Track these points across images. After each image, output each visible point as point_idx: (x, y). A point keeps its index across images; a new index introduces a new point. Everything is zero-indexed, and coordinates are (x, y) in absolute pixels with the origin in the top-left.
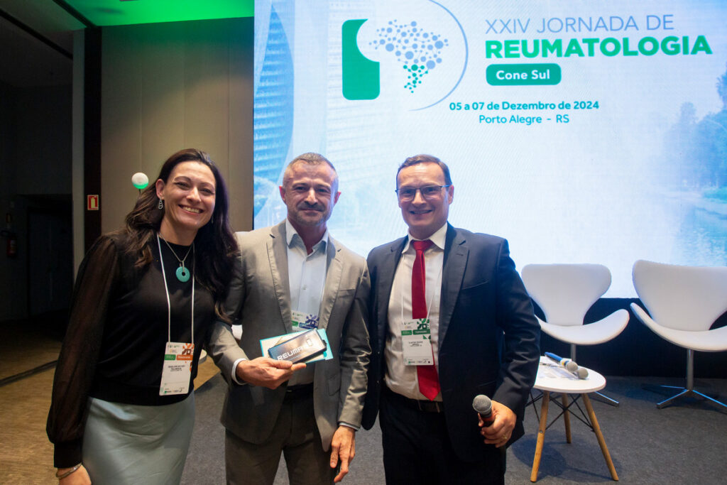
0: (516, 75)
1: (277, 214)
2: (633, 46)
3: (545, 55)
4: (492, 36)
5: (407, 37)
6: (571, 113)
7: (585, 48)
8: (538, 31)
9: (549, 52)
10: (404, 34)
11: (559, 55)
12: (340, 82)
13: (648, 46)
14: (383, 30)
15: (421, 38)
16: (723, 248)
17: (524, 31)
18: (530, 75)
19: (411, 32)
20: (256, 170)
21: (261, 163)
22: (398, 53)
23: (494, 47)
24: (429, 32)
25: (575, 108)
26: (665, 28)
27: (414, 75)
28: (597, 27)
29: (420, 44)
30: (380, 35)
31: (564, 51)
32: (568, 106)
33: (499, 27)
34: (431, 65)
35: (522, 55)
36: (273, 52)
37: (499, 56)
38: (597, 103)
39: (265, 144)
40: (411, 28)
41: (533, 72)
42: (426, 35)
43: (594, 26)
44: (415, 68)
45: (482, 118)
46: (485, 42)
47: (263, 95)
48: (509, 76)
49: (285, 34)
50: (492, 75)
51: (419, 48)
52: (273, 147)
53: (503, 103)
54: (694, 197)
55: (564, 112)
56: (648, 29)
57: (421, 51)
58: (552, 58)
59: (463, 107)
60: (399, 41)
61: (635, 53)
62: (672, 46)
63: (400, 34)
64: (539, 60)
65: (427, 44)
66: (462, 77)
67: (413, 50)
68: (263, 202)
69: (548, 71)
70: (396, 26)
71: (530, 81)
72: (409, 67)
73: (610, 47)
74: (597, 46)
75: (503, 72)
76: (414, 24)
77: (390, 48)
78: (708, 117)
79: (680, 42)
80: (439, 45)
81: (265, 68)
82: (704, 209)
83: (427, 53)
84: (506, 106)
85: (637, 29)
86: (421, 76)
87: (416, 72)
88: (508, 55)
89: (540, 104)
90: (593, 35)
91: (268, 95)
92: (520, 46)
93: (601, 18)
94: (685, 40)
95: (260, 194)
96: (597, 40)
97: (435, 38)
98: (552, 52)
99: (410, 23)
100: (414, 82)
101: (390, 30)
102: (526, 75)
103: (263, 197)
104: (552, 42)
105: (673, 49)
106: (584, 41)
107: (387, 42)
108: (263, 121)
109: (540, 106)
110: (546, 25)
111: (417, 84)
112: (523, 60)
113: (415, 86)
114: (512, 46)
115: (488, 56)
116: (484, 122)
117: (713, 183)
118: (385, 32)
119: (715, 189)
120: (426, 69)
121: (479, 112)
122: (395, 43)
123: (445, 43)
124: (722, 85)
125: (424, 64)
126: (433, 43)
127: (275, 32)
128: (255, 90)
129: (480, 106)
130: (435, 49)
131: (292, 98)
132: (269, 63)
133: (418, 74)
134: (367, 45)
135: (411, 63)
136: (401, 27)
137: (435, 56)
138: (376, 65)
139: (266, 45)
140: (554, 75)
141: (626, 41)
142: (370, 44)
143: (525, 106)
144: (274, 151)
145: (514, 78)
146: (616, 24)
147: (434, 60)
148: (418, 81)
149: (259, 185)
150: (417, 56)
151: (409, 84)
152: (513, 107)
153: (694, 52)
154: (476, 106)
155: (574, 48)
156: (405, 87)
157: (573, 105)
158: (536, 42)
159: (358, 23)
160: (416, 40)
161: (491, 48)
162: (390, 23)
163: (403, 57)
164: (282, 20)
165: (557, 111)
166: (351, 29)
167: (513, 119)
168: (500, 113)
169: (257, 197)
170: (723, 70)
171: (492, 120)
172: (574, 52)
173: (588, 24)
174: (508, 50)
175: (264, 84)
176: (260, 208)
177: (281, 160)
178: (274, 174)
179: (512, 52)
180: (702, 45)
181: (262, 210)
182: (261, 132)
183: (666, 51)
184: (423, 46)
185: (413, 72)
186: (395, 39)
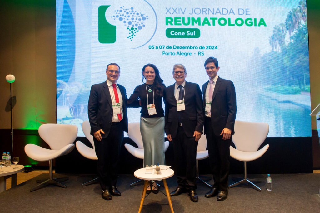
0: (180, 33)
1: (68, 98)
2: (233, 22)
3: (193, 24)
4: (168, 15)
5: (129, 14)
6: (205, 51)
7: (211, 22)
8: (190, 14)
10: (127, 13)
11: (199, 24)
12: (97, 35)
13: (239, 22)
14: (118, 11)
15: (135, 15)
16: (273, 113)
17: (183, 13)
18: (186, 34)
19: (131, 12)
20: (58, 76)
21: (60, 73)
22: (125, 22)
23: (169, 20)
24: (139, 13)
25: (207, 49)
26: (246, 14)
27: (132, 32)
29: (135, 18)
30: (116, 13)
31: (202, 23)
32: (203, 48)
33: (172, 11)
34: (140, 28)
35: (182, 24)
36: (66, 19)
37: (172, 24)
38: (216, 47)
39: (62, 64)
40: (131, 10)
41: (188, 32)
42: (138, 14)
43: (215, 12)
44: (132, 29)
45: (164, 53)
46: (165, 18)
47: (60, 40)
48: (176, 34)
49: (71, 11)
50: (169, 32)
51: (135, 20)
52: (66, 65)
53: (174, 46)
54: (260, 90)
55: (202, 50)
56: (239, 14)
57: (136, 21)
58: (196, 26)
59: (155, 47)
60: (125, 16)
61: (233, 25)
62: (250, 22)
63: (126, 13)
64: (190, 26)
65: (138, 18)
66: (154, 34)
67: (132, 21)
68: (61, 92)
69: (194, 32)
70: (124, 9)
71: (186, 36)
72: (130, 28)
73: (222, 22)
74: (216, 21)
75: (173, 32)
76: (132, 8)
77: (121, 19)
78: (265, 54)
79: (253, 21)
80: (144, 19)
81: (62, 27)
82: (264, 96)
83: (138, 22)
84: (175, 47)
85: (234, 14)
86: (135, 33)
87: (133, 31)
88: (176, 24)
89: (191, 47)
90: (215, 16)
91: (63, 40)
92: (181, 20)
93: (218, 9)
94: (255, 20)
95: (60, 88)
96: (216, 19)
97: (142, 15)
98: (196, 23)
99: (130, 8)
100: (132, 36)
101: (121, 11)
102: (184, 33)
103: (61, 89)
104: (196, 19)
105: (250, 24)
106: (211, 19)
107: (120, 17)
108: (61, 52)
109: (191, 48)
110: (193, 11)
111: (134, 37)
112: (183, 27)
113: (132, 38)
114: (178, 20)
115: (167, 24)
116: (165, 54)
117: (268, 84)
118: (119, 12)
119: (269, 86)
120: (138, 30)
121: (162, 50)
122: (123, 17)
123: (146, 18)
124: (271, 40)
126: (141, 17)
127: (66, 10)
128: (57, 38)
129: (163, 47)
130: (142, 20)
131: (75, 42)
132: (63, 24)
133: (134, 32)
134: (110, 18)
135: (131, 27)
136: (126, 10)
137: (142, 24)
138: (115, 27)
139: (62, 16)
140: (197, 34)
141: (229, 19)
142: (112, 17)
143: (184, 48)
144: (66, 67)
145: (179, 35)
146: (225, 12)
147: (142, 25)
148: (134, 35)
149: (59, 83)
150: (133, 23)
151: (130, 36)
152: (178, 48)
153: (259, 25)
154: (161, 47)
155: (206, 21)
156: (128, 38)
157: (206, 47)
158: (189, 19)
159: (106, 7)
160: (133, 16)
161: (168, 21)
162: (121, 8)
163: (127, 24)
164: (69, 4)
165: (199, 50)
166: (102, 10)
167: (178, 53)
168: (172, 50)
169: (58, 89)
170: (271, 34)
171: (168, 54)
172: (206, 23)
173: (212, 11)
174: (176, 22)
175: (61, 35)
176: (59, 95)
177: (70, 72)
178: (66, 78)
179: (178, 23)
180: (262, 23)
181: (60, 96)
182: (60, 58)
183: (247, 24)
184: (136, 19)
185: (132, 31)
186: (123, 15)
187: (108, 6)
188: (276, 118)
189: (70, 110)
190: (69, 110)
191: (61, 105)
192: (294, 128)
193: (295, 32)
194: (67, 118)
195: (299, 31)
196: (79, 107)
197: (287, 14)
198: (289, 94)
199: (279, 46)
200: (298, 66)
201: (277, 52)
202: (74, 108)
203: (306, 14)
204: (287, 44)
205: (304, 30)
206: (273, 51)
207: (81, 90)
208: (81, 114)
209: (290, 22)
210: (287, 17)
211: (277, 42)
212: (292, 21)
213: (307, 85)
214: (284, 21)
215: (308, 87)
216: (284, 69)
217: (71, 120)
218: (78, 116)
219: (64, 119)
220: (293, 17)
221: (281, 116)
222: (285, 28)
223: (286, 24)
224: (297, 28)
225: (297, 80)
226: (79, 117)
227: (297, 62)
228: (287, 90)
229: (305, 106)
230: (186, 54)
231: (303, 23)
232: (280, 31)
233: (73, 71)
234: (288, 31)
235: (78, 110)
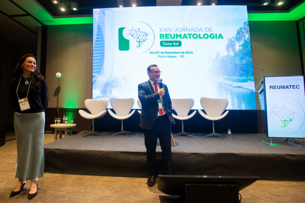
0: (169, 44)
1: (100, 84)
2: (202, 36)
3: (177, 38)
4: (161, 33)
6: (185, 55)
7: (188, 36)
8: (175, 31)
9: (178, 37)
10: (136, 32)
11: (181, 38)
12: (118, 46)
13: (206, 36)
14: (130, 30)
15: (141, 33)
16: (230, 94)
17: (171, 31)
18: (173, 44)
20: (94, 71)
21: (95, 69)
22: (135, 37)
23: (162, 36)
24: (143, 31)
26: (210, 31)
27: (139, 44)
28: (191, 30)
29: (141, 35)
30: (129, 32)
31: (182, 37)
32: (184, 53)
33: (163, 30)
34: (144, 41)
35: (170, 38)
36: (99, 37)
37: (163, 38)
38: (192, 52)
39: (96, 64)
40: (138, 30)
41: (174, 43)
42: (142, 32)
43: (190, 30)
44: (139, 41)
45: (159, 56)
46: (159, 34)
47: (95, 49)
48: (166, 44)
49: (102, 31)
50: (162, 44)
51: (141, 36)
53: (165, 52)
54: (221, 79)
55: (183, 54)
56: (206, 31)
58: (179, 39)
59: (154, 53)
60: (135, 34)
61: (202, 38)
62: (212, 36)
63: (135, 32)
64: (175, 39)
65: (143, 35)
66: (153, 44)
67: (139, 36)
68: (95, 81)
69: (178, 43)
70: (134, 30)
71: (173, 46)
72: (138, 41)
73: (195, 36)
74: (191, 36)
75: (165, 43)
76: (139, 29)
77: (132, 36)
78: (224, 56)
79: (215, 35)
80: (146, 35)
81: (96, 41)
82: (224, 83)
83: (143, 37)
84: (166, 53)
85: (203, 31)
87: (140, 43)
88: (166, 38)
89: (176, 52)
90: (190, 33)
91: (97, 49)
92: (169, 35)
93: (192, 28)
94: (216, 35)
95: (95, 78)
96: (191, 34)
98: (179, 37)
99: (138, 29)
100: (139, 46)
101: (132, 31)
103: (95, 79)
104: (179, 35)
105: (213, 37)
106: (188, 34)
107: (131, 34)
108: (96, 57)
109: (176, 53)
110: (177, 30)
111: (140, 46)
112: (170, 40)
114: (167, 35)
115: (161, 38)
116: (160, 57)
117: (226, 75)
118: (131, 31)
119: (227, 77)
120: (143, 42)
121: (158, 54)
122: (134, 34)
123: (148, 35)
124: (227, 48)
125: (142, 40)
126: (145, 34)
127: (99, 31)
128: (93, 48)
129: (158, 53)
130: (145, 36)
131: (104, 50)
132: (97, 40)
135: (138, 40)
137: (145, 38)
138: (128, 41)
139: (96, 34)
140: (180, 44)
141: (199, 35)
142: (127, 34)
143: (171, 53)
144: (99, 65)
146: (197, 30)
147: (145, 39)
149: (94, 76)
150: (140, 38)
152: (168, 53)
153: (219, 38)
154: (157, 53)
155: (185, 36)
156: (137, 47)
157: (185, 52)
158: (174, 35)
159: (123, 28)
160: (139, 33)
161: (161, 36)
162: (132, 29)
163: (136, 38)
164: (101, 27)
165: (181, 54)
166: (121, 30)
167: (168, 56)
168: (164, 55)
169: (94, 79)
170: (227, 43)
171: (162, 57)
173: (189, 30)
174: (166, 37)
175: (96, 46)
176: (94, 83)
177: (101, 68)
178: (99, 72)
179: (167, 37)
180: (221, 36)
182: (95, 60)
183: (211, 38)
184: (142, 35)
185: (139, 43)
186: (133, 33)
187: (124, 28)
188: (232, 98)
189: (101, 92)
190: (100, 91)
191: (95, 89)
192: (244, 104)
193: (242, 42)
194: (99, 97)
195: (245, 41)
196: (107, 90)
197: (236, 30)
198: (240, 82)
199: (232, 51)
200: (245, 64)
201: (231, 55)
202: (103, 90)
203: (249, 31)
204: (237, 50)
205: (248, 41)
206: (228, 55)
207: (108, 79)
208: (108, 94)
209: (239, 36)
210: (236, 33)
211: (231, 49)
212: (240, 35)
213: (252, 76)
214: (234, 35)
215: (252, 78)
216: (236, 66)
217: (101, 98)
218: (105, 95)
219: (97, 98)
220: (240, 32)
221: (235, 96)
222: (235, 40)
223: (236, 37)
224: (243, 40)
225: (244, 73)
226: (106, 96)
227: (244, 61)
228: (239, 79)
229: (251, 89)
230: (173, 57)
231: (247, 36)
232: (232, 42)
233: (103, 68)
234: (237, 42)
235: (106, 92)
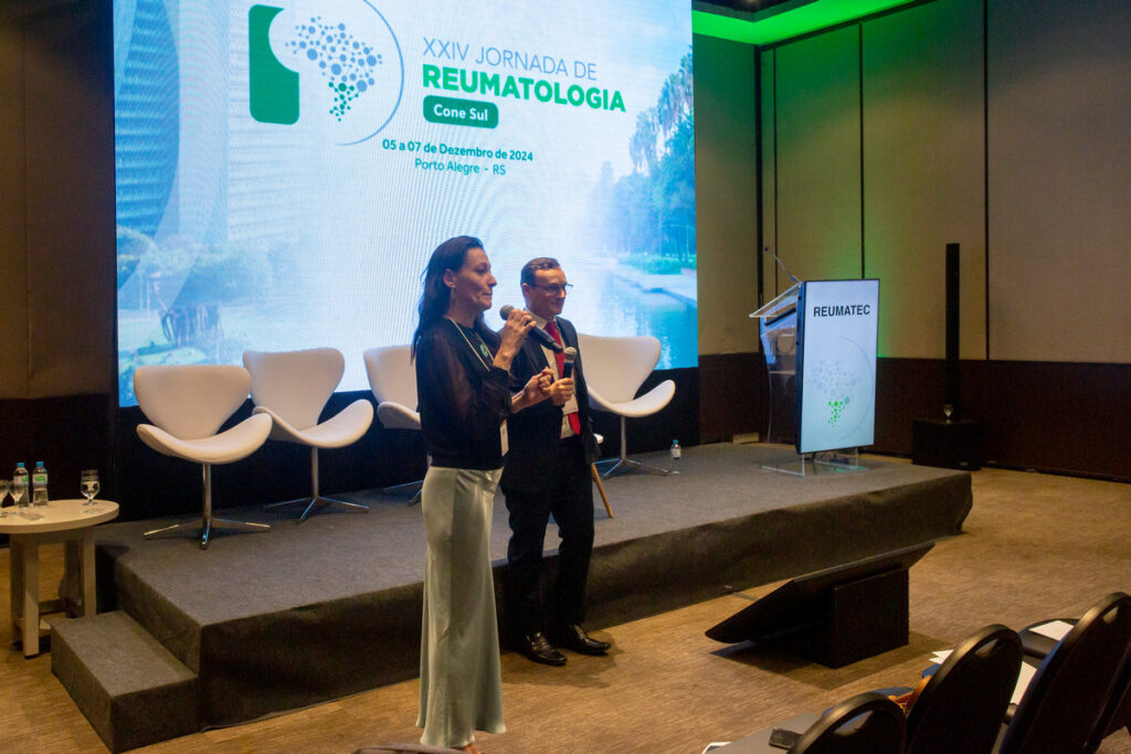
0: (454, 112)
1: (155, 284)
2: (563, 95)
3: (483, 91)
4: (430, 60)
5: (334, 44)
6: (507, 162)
7: (520, 87)
8: (477, 61)
9: (487, 88)
10: (330, 39)
11: (497, 93)
12: (247, 95)
13: (576, 95)
14: (303, 27)
15: (350, 47)
16: (634, 317)
17: (463, 58)
18: (468, 114)
19: (339, 37)
20: (120, 215)
21: (128, 205)
22: (323, 65)
23: (431, 73)
24: (360, 43)
25: (511, 158)
26: (589, 78)
27: (342, 97)
28: (532, 66)
29: (349, 56)
30: (300, 35)
31: (501, 89)
32: (504, 155)
33: (437, 48)
34: (362, 86)
35: (460, 88)
36: (146, 32)
37: (437, 86)
38: (531, 154)
39: (134, 176)
40: (339, 32)
41: (472, 110)
42: (356, 45)
43: (529, 66)
44: (342, 87)
45: (418, 162)
46: (422, 66)
48: (447, 113)
49: (163, 6)
50: (429, 109)
51: (348, 62)
52: (148, 181)
53: (441, 145)
55: (500, 162)
56: (577, 76)
58: (490, 96)
59: (398, 146)
60: (324, 48)
61: (564, 102)
62: (596, 98)
63: (324, 38)
64: (476, 96)
65: (357, 57)
67: (340, 63)
68: (132, 266)
69: (486, 111)
70: (320, 26)
71: (467, 122)
72: (337, 85)
73: (543, 91)
74: (532, 88)
75: (440, 106)
76: (342, 27)
77: (312, 55)
78: (622, 178)
79: (601, 95)
80: (372, 61)
81: (132, 55)
82: (619, 277)
83: (357, 70)
84: (443, 149)
85: (567, 74)
86: (350, 99)
87: (345, 93)
88: (446, 86)
89: (477, 150)
90: (528, 75)
91: (138, 98)
92: (458, 76)
93: (535, 57)
94: (606, 92)
95: (127, 253)
96: (531, 81)
97: (367, 51)
98: (490, 88)
99: (336, 25)
100: (342, 107)
101: (312, 30)
102: (464, 113)
103: (132, 258)
104: (490, 77)
105: (595, 102)
107: (309, 47)
108: (131, 138)
109: (478, 153)
110: (485, 53)
111: (345, 110)
112: (460, 94)
113: (342, 113)
114: (451, 75)
115: (426, 84)
117: (626, 250)
118: (306, 32)
119: (626, 255)
120: (356, 91)
121: (415, 154)
122: (319, 50)
123: (378, 60)
124: (633, 146)
125: (354, 84)
126: (364, 57)
128: (117, 89)
129: (416, 146)
130: (366, 65)
131: (176, 109)
132: (139, 48)
133: (347, 97)
135: (338, 81)
136: (326, 28)
137: (367, 75)
139: (132, 18)
141: (557, 86)
142: (287, 45)
143: (463, 152)
144: (149, 188)
145: (453, 115)
146: (549, 65)
147: (366, 79)
148: (346, 106)
149: (126, 240)
150: (345, 71)
151: (335, 108)
152: (450, 150)
153: (612, 108)
155: (510, 88)
156: (331, 112)
157: (509, 154)
158: (475, 74)
160: (344, 49)
162: (313, 20)
163: (328, 70)
165: (494, 160)
166: (261, 19)
167: (450, 166)
168: (437, 157)
169: (122, 258)
170: (633, 131)
171: (429, 165)
172: (511, 92)
173: (519, 62)
174: (446, 78)
175: (130, 81)
176: (127, 276)
177: (161, 203)
178: (150, 224)
179: (451, 83)
180: (618, 102)
181: (131, 279)
182: (129, 156)
183: (590, 102)
184: (353, 60)
185: (341, 93)
186: (318, 43)
187: (277, 10)
188: (639, 328)
189: (164, 322)
190: (159, 321)
191: (134, 307)
192: (668, 350)
193: (673, 130)
194: (152, 349)
195: (681, 127)
196: (192, 313)
197: (661, 86)
198: (662, 272)
199: (646, 162)
200: (678, 210)
201: (642, 175)
202: (177, 316)
203: (692, 90)
204: (660, 156)
205: (688, 127)
206: (635, 173)
207: (198, 260)
208: (199, 333)
209: (666, 107)
210: (660, 94)
211: (643, 151)
212: (668, 103)
213: (691, 252)
214: (655, 104)
215: (692, 259)
216: (654, 214)
217: (165, 354)
218: (187, 339)
219: (141, 352)
220: (670, 93)
221: (647, 323)
222: (656, 121)
223: (660, 111)
224: (677, 122)
225: (674, 241)
226: (191, 344)
227: (675, 199)
228: (658, 264)
229: (687, 299)
230: (468, 170)
231: (687, 109)
232: (648, 125)
233: (172, 201)
234: (661, 127)
235: (187, 322)
